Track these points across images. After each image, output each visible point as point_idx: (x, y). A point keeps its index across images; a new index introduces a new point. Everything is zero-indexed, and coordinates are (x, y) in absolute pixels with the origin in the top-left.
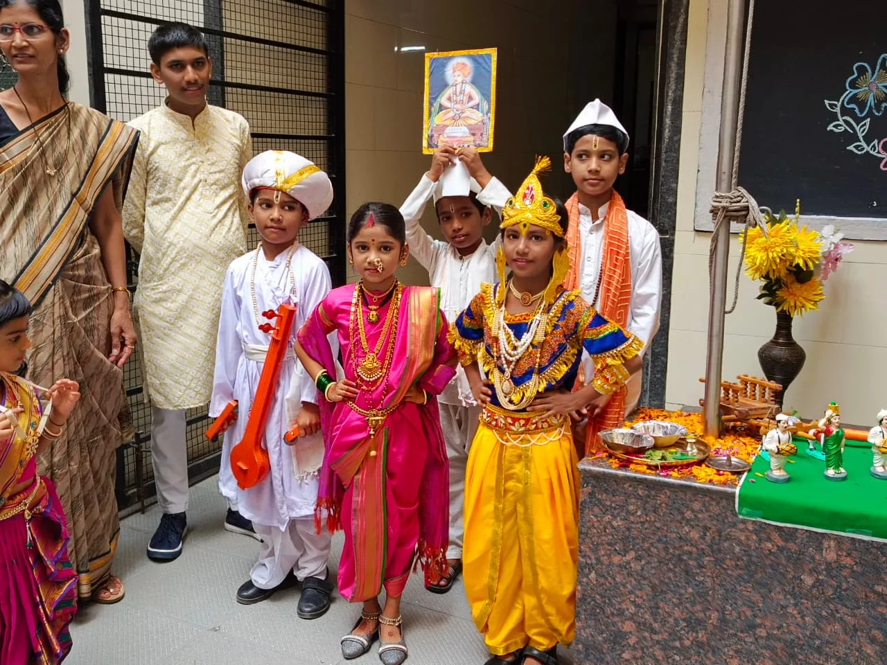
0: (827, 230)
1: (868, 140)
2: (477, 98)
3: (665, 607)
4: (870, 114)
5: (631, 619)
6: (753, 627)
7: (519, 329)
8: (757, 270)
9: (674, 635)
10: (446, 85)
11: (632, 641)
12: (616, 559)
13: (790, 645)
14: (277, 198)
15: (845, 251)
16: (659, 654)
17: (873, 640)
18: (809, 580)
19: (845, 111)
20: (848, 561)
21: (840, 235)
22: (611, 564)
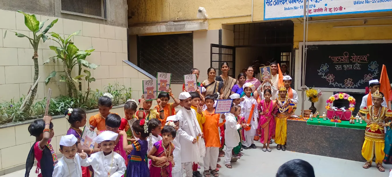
0: (319, 90)
1: (325, 76)
2: (268, 72)
3: (298, 137)
4: (325, 72)
5: (294, 139)
6: (309, 138)
7: (283, 102)
8: (308, 96)
9: (299, 140)
10: (263, 71)
11: (294, 141)
12: (292, 131)
13: (314, 140)
14: (249, 89)
15: (322, 93)
16: (298, 143)
17: (323, 138)
18: (316, 131)
19: (321, 72)
20: (320, 129)
21: (321, 91)
22: (291, 132)
